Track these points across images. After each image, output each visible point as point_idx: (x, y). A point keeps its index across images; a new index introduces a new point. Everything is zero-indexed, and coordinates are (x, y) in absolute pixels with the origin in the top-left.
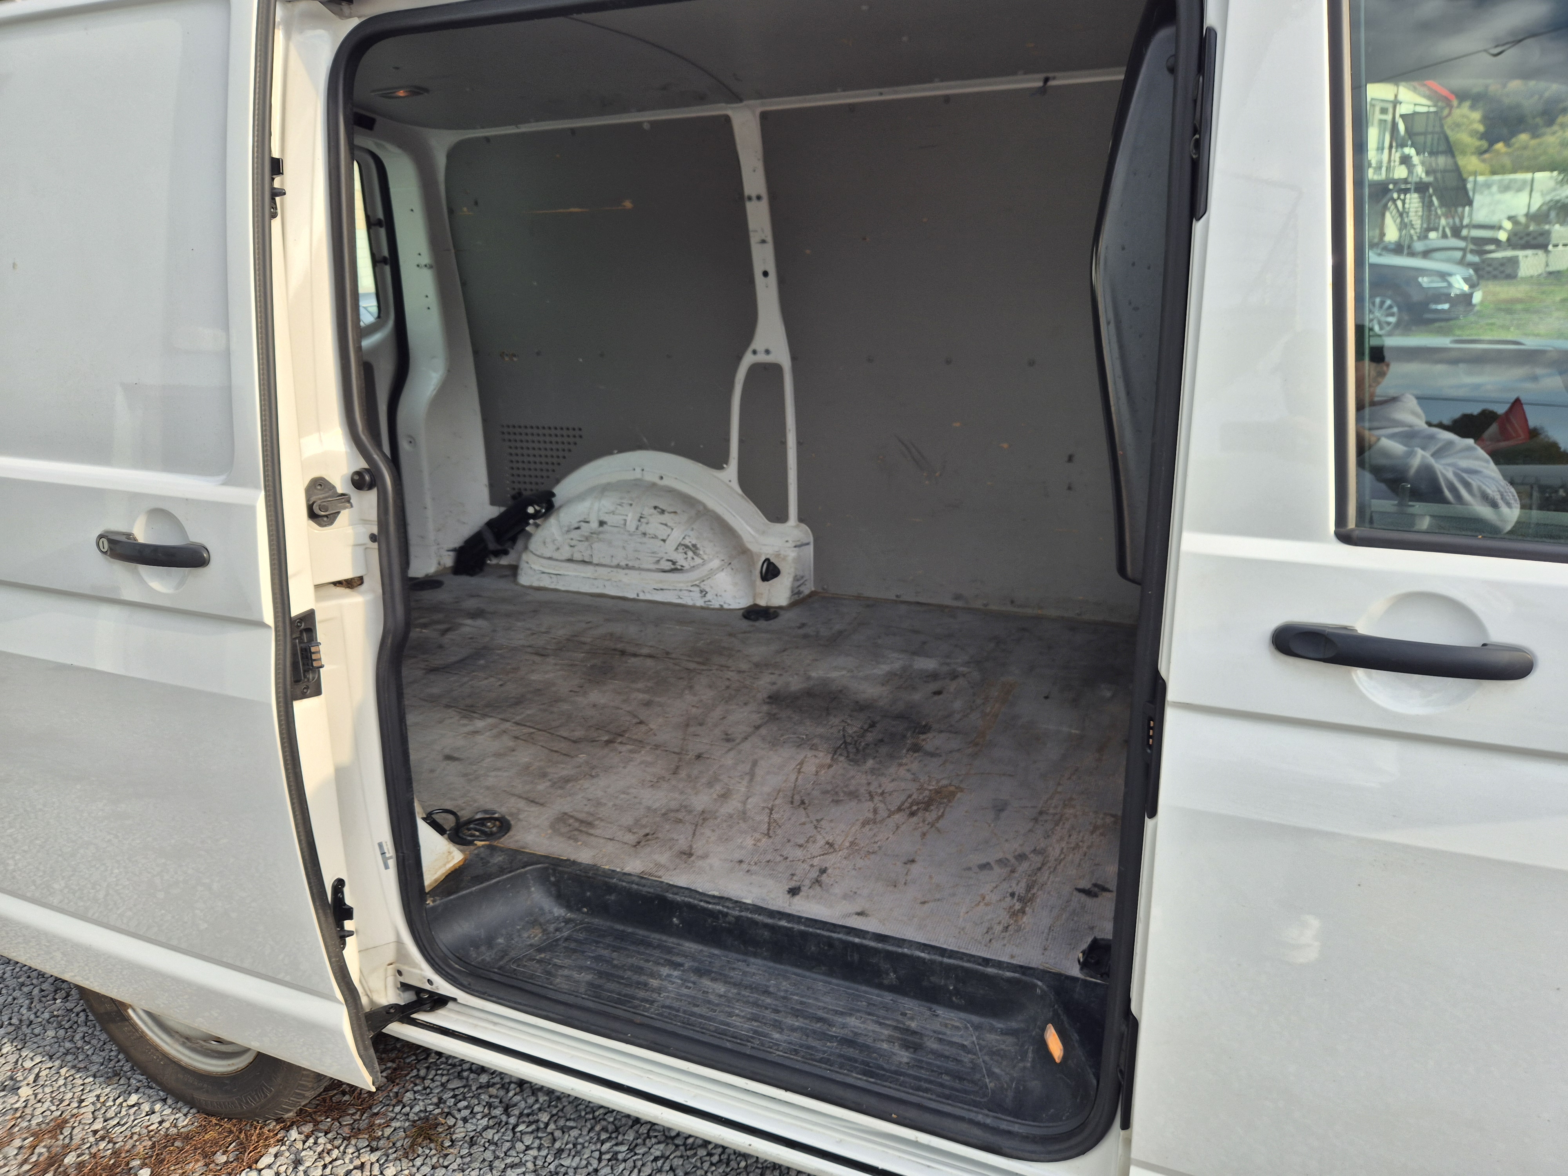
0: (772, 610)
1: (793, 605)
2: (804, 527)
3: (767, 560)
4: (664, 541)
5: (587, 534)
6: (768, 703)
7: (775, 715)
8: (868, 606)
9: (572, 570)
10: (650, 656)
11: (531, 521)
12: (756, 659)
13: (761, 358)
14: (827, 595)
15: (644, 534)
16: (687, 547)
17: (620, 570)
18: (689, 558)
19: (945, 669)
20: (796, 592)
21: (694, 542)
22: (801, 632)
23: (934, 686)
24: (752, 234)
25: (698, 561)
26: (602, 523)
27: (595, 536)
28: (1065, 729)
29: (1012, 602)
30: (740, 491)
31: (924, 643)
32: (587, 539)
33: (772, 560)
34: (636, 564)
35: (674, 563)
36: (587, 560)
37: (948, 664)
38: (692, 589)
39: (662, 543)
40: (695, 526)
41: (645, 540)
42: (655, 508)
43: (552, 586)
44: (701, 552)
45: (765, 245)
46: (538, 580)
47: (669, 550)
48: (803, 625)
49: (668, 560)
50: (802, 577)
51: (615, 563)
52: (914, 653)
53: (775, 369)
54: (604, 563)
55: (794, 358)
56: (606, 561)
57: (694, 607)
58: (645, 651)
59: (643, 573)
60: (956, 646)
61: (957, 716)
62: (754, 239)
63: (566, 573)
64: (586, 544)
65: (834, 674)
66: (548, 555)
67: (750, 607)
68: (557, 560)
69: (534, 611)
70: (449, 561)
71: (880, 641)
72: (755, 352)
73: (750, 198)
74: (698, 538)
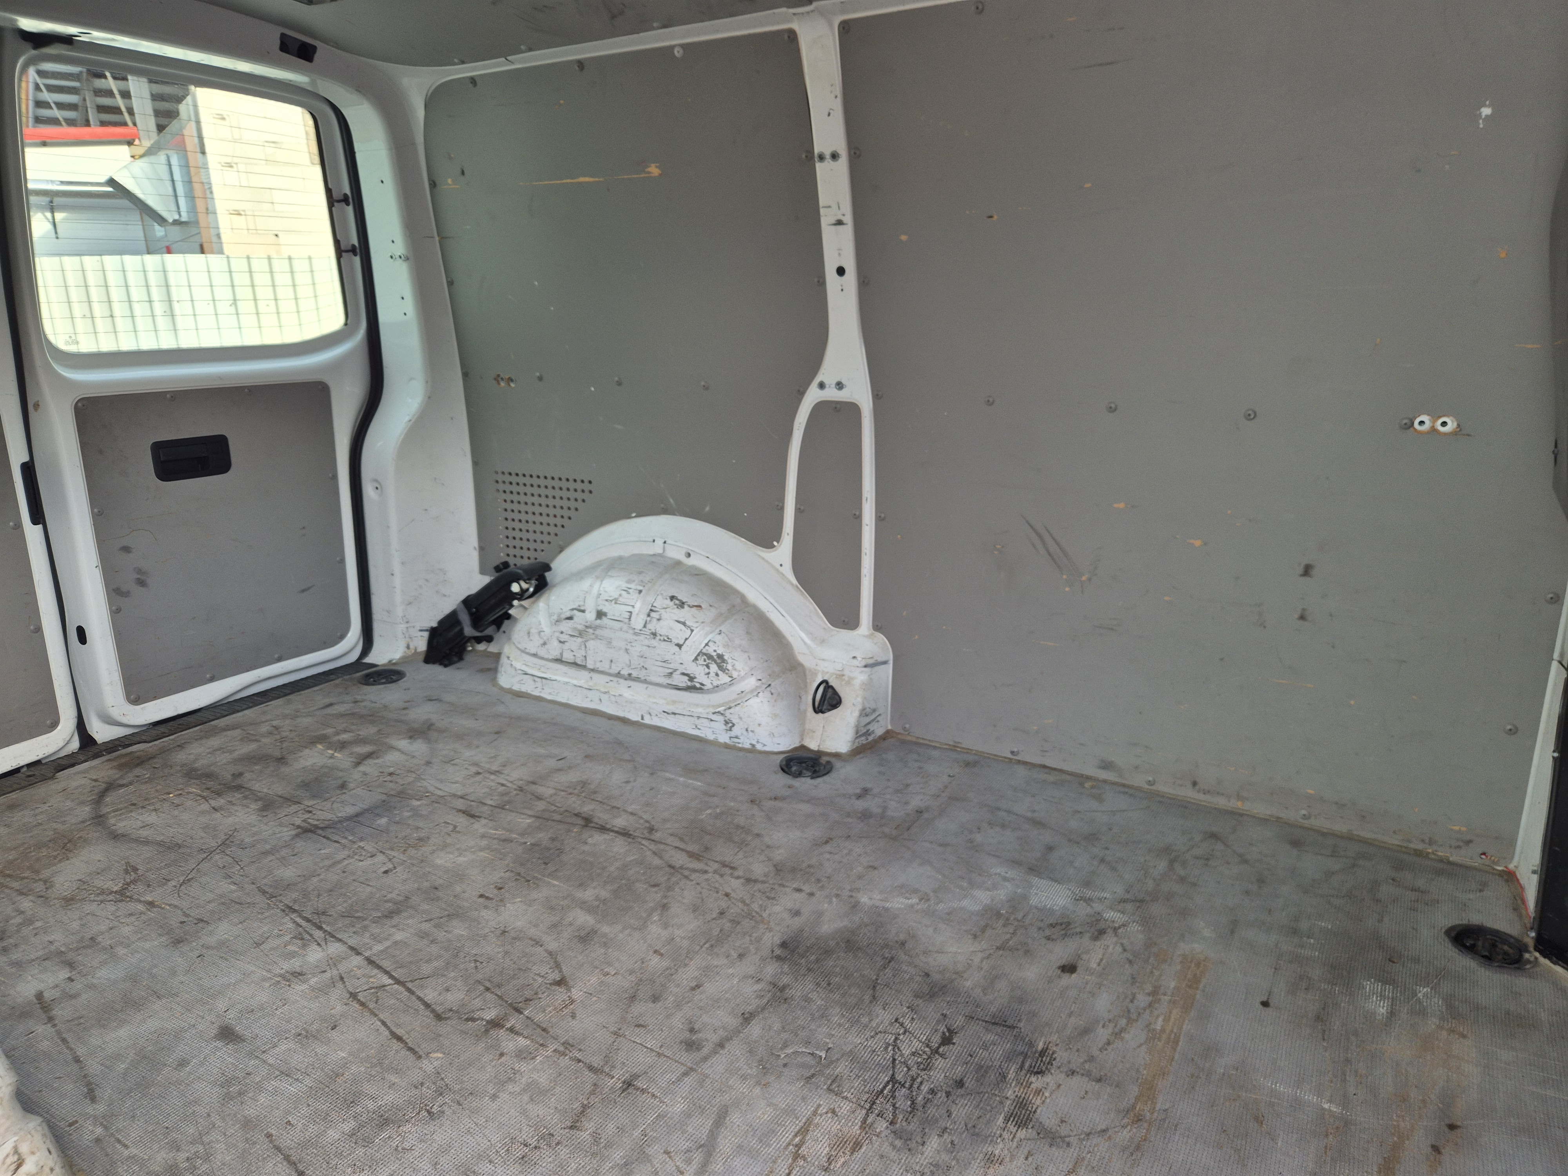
0: (824, 759)
1: (858, 751)
2: (880, 637)
3: (825, 682)
4: (680, 646)
5: (580, 627)
6: (778, 958)
7: (783, 989)
8: (967, 764)
9: (561, 675)
10: (625, 833)
11: (515, 603)
12: (779, 855)
13: (831, 394)
14: (909, 738)
15: (654, 634)
16: (710, 657)
17: (622, 681)
18: (712, 674)
19: (1083, 911)
20: (862, 732)
21: (719, 652)
22: (860, 805)
23: (1062, 952)
24: (822, 211)
25: (724, 678)
26: (600, 614)
27: (590, 631)
28: (1310, 1097)
29: (1195, 784)
30: (795, 582)
31: (1050, 848)
32: (581, 634)
33: (831, 683)
34: (642, 675)
35: (691, 679)
36: (579, 663)
37: (1088, 901)
38: (714, 717)
39: (677, 648)
40: (722, 628)
41: (654, 643)
42: (672, 598)
43: (536, 693)
44: (729, 667)
45: (840, 227)
46: (520, 682)
47: (685, 660)
48: (865, 792)
49: (683, 674)
50: (874, 710)
51: (615, 669)
52: (1033, 870)
53: (852, 410)
54: (601, 669)
55: (877, 396)
56: (604, 666)
57: (714, 743)
58: (620, 822)
59: (651, 687)
60: (1102, 860)
61: (1103, 1034)
62: (826, 219)
63: (554, 677)
64: (579, 640)
65: (898, 903)
66: (533, 651)
67: (795, 749)
68: (542, 658)
69: (497, 733)
70: (421, 644)
71: (979, 838)
72: (822, 386)
73: (821, 158)
74: (726, 646)
